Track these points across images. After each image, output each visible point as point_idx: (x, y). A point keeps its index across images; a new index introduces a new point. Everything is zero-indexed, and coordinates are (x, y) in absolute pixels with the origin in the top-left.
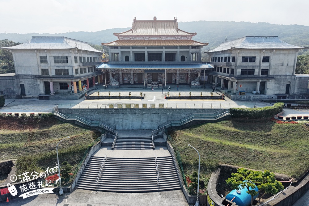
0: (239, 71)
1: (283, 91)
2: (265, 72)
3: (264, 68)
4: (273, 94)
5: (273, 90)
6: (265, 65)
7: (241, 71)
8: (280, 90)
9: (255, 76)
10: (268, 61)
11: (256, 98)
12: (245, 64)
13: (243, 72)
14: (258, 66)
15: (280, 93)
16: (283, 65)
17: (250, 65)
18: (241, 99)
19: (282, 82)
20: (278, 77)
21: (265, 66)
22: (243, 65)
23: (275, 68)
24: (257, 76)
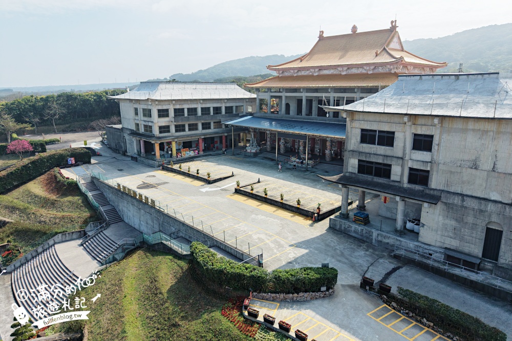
0: (352, 164)
1: (473, 246)
2: (419, 177)
3: (416, 166)
4: (438, 244)
5: (439, 233)
6: (419, 159)
7: (359, 165)
8: (462, 239)
9: (392, 183)
10: (429, 149)
11: (386, 241)
12: (367, 148)
13: (364, 167)
14: (398, 158)
15: (460, 249)
16: (475, 167)
17: (379, 153)
18: (349, 231)
19: (470, 219)
20: (457, 200)
21: (418, 161)
22: (363, 151)
23: (451, 172)
24: (397, 184)
